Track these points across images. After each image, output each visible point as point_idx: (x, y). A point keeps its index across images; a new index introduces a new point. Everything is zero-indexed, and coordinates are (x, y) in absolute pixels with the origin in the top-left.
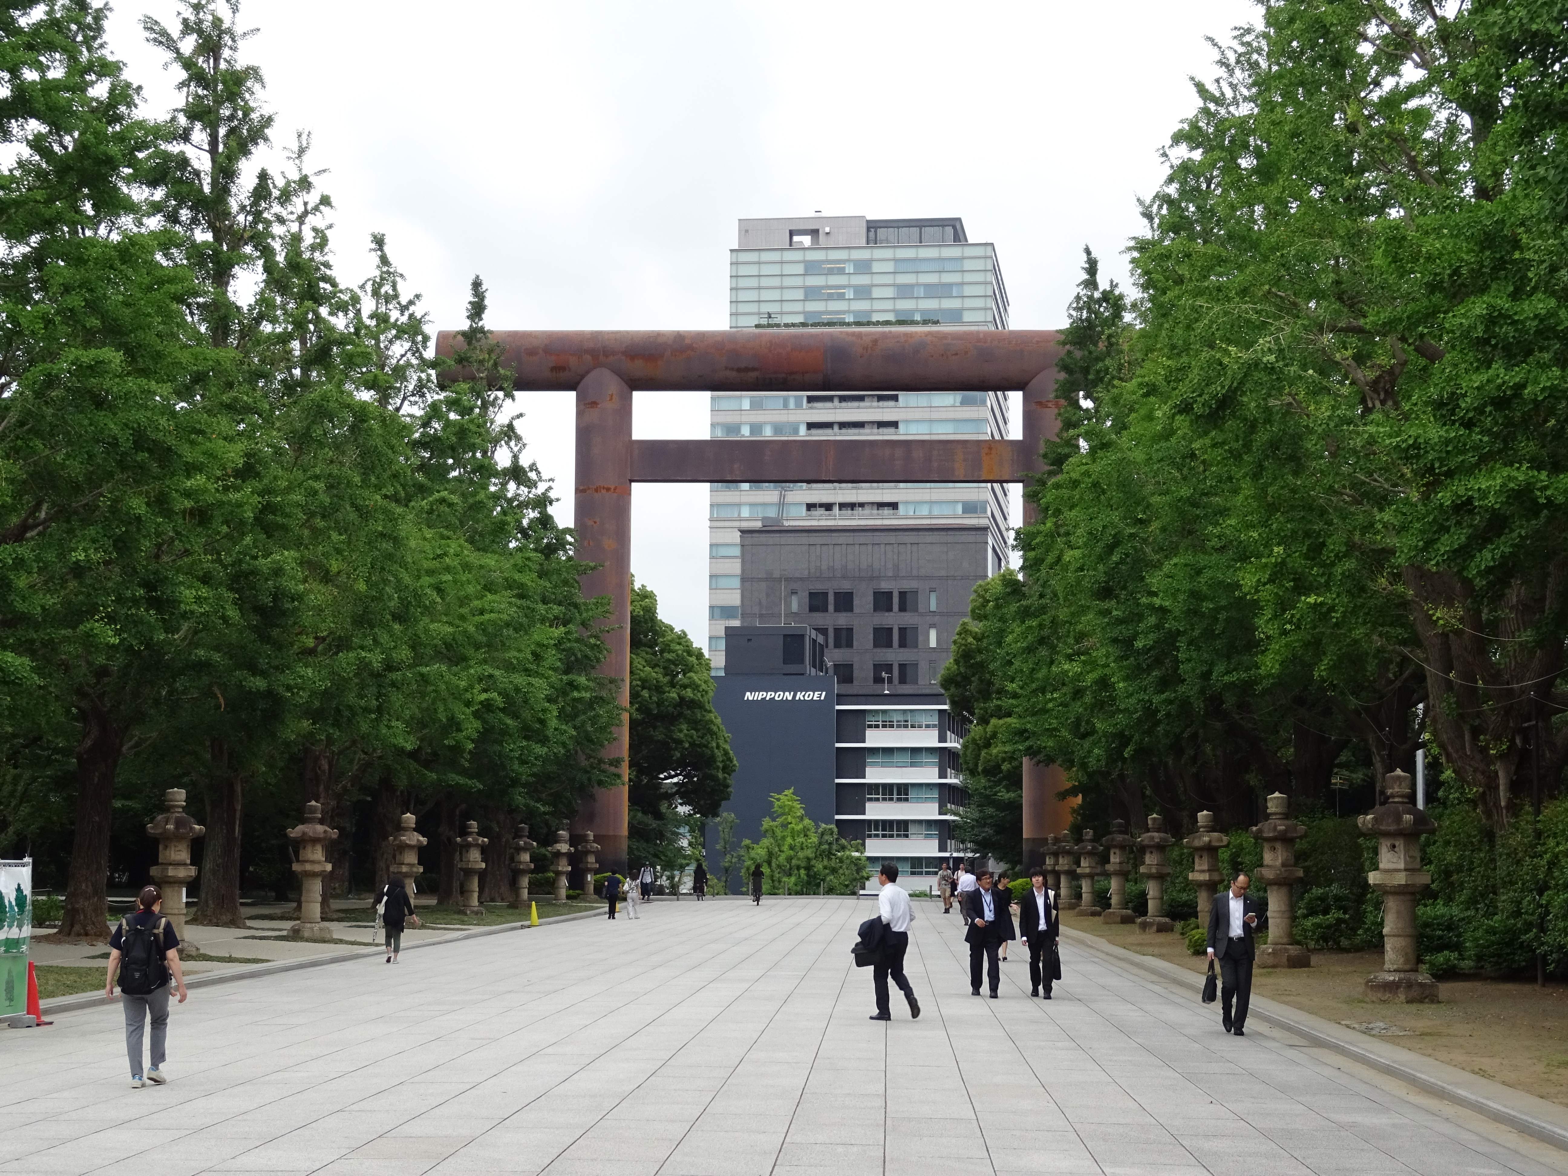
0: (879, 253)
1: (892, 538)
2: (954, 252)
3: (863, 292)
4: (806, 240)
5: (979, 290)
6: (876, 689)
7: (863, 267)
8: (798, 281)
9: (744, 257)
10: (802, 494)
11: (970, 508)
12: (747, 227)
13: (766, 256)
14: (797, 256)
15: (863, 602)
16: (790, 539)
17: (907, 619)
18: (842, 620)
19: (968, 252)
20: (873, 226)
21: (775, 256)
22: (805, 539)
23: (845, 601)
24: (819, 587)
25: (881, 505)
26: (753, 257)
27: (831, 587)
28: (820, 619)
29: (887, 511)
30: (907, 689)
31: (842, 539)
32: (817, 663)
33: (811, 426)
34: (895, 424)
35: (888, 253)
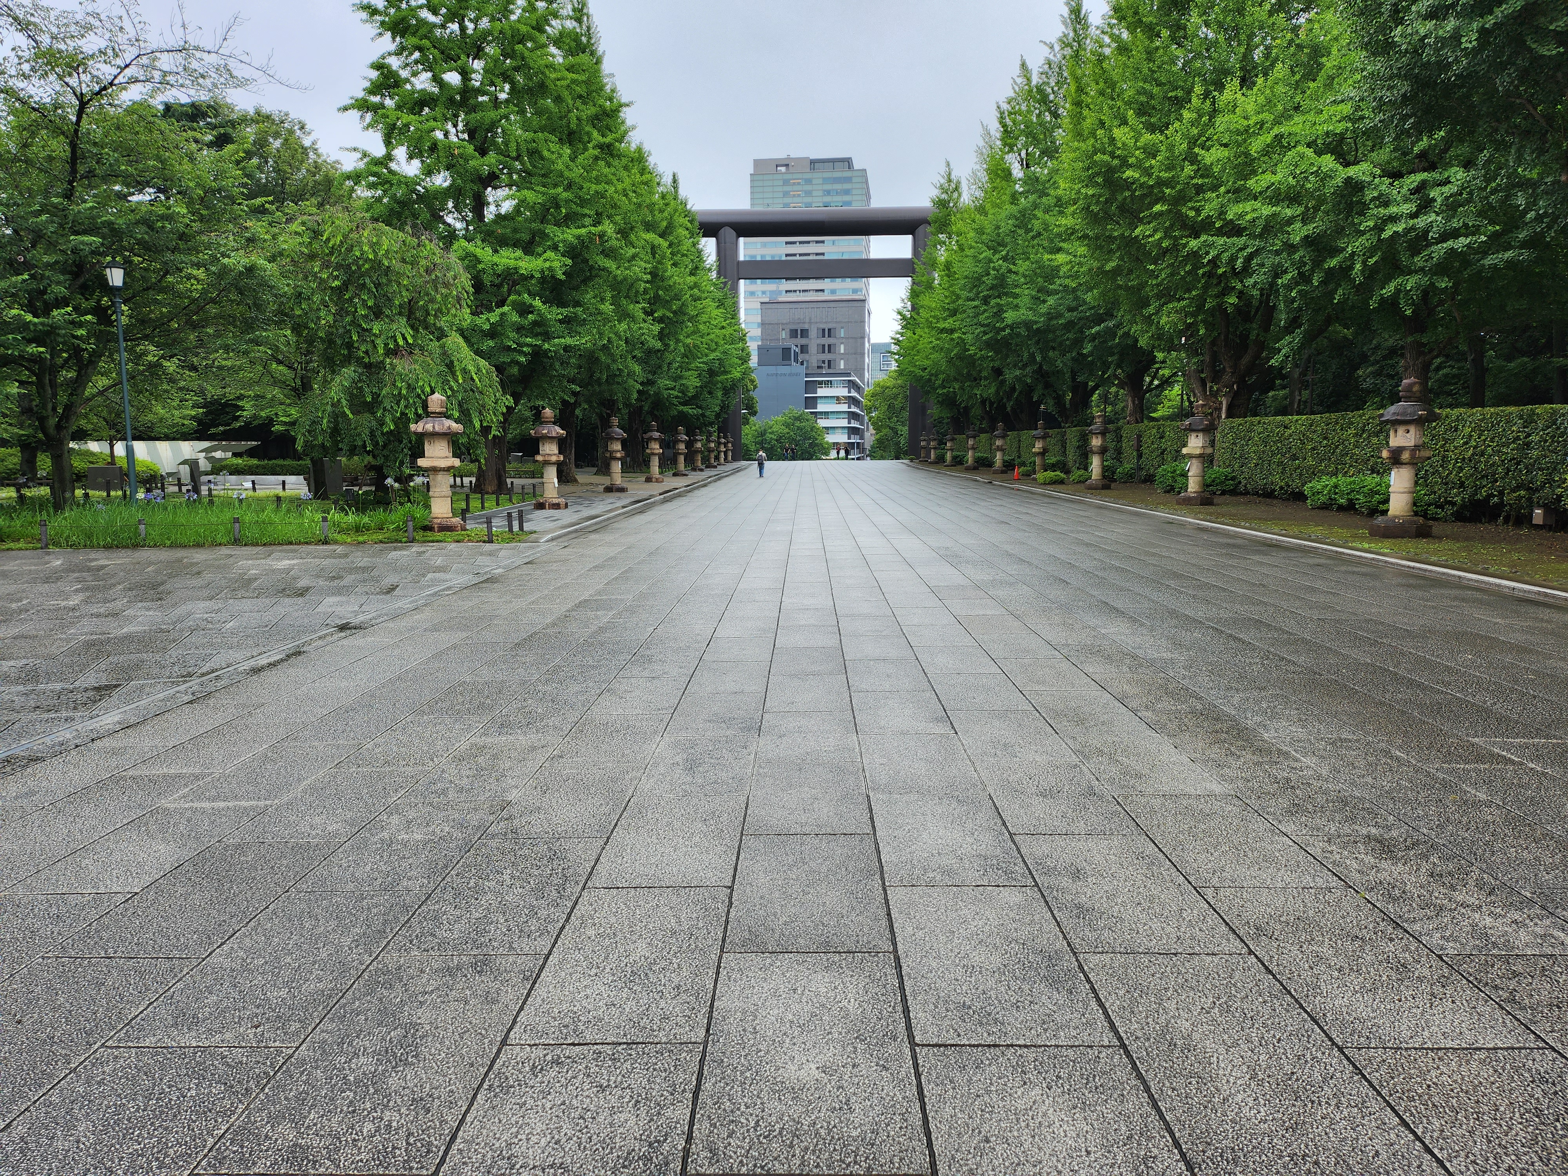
0: (816, 175)
1: (825, 305)
2: (848, 174)
3: (809, 193)
4: (783, 169)
5: (859, 192)
6: (819, 371)
7: (809, 181)
8: (780, 189)
9: (756, 178)
10: (786, 285)
11: (855, 291)
12: (757, 163)
13: (766, 177)
14: (780, 177)
15: (813, 333)
16: (782, 306)
17: (831, 341)
18: (804, 341)
19: (855, 174)
20: (813, 162)
21: (770, 177)
22: (788, 306)
23: (804, 333)
24: (794, 327)
25: (817, 291)
26: (761, 177)
27: (799, 327)
28: (795, 341)
29: (820, 293)
30: (831, 371)
31: (804, 305)
32: (796, 360)
33: (787, 255)
34: (823, 254)
35: (820, 175)
